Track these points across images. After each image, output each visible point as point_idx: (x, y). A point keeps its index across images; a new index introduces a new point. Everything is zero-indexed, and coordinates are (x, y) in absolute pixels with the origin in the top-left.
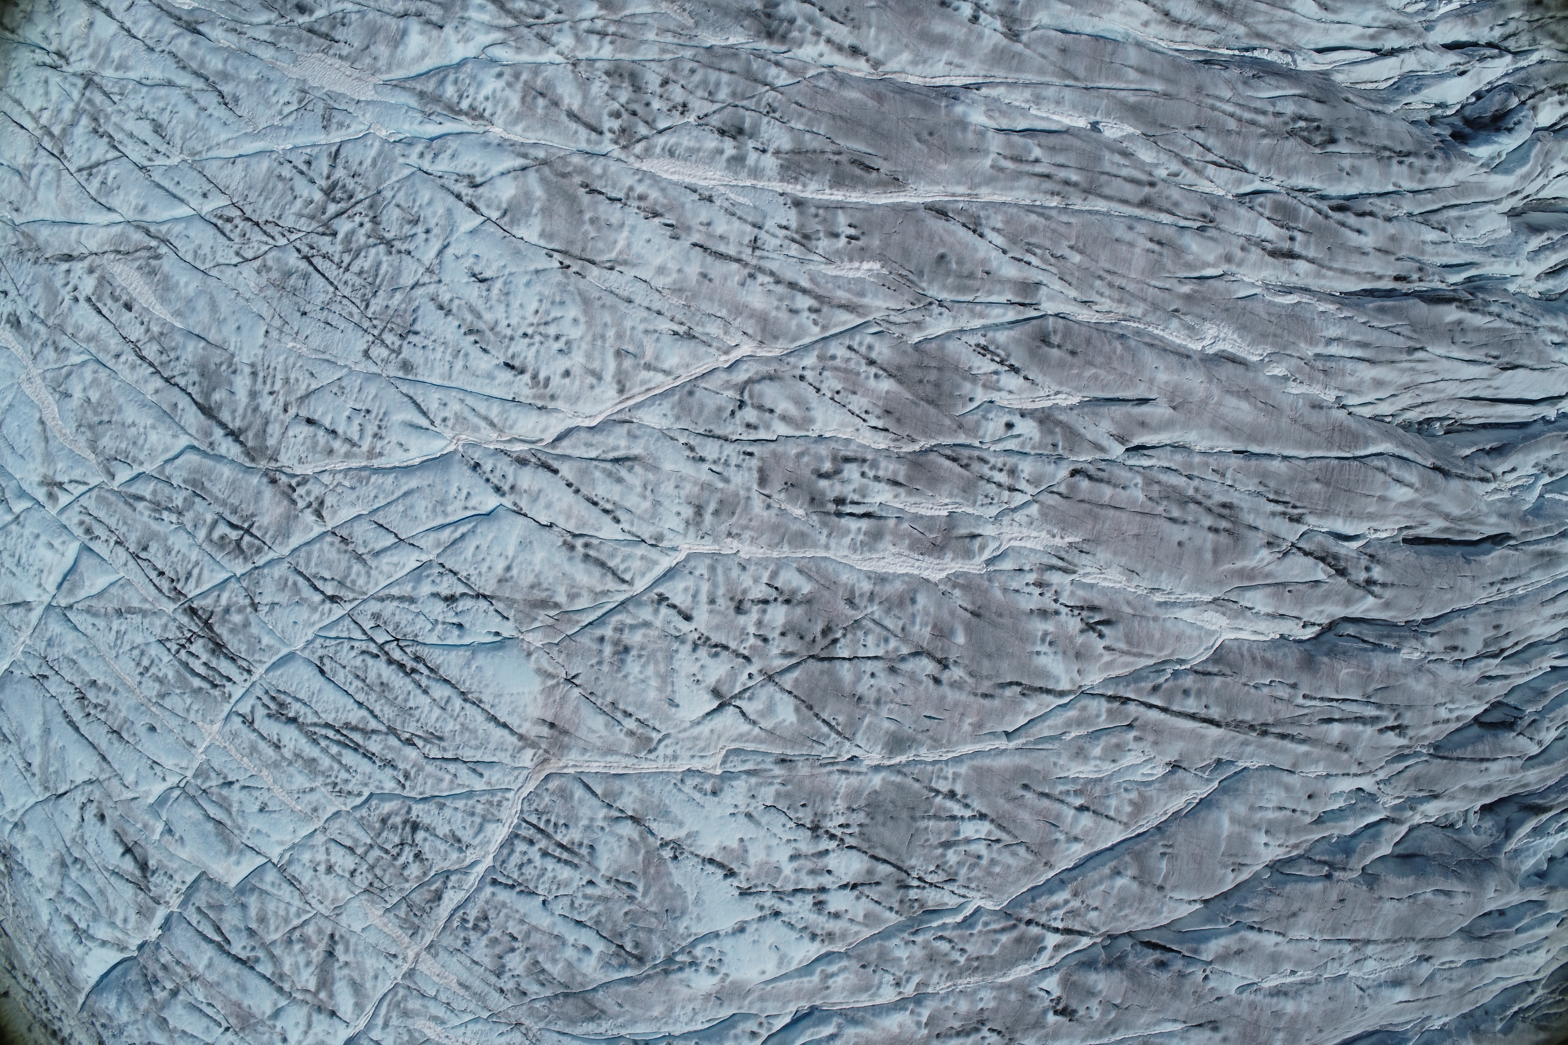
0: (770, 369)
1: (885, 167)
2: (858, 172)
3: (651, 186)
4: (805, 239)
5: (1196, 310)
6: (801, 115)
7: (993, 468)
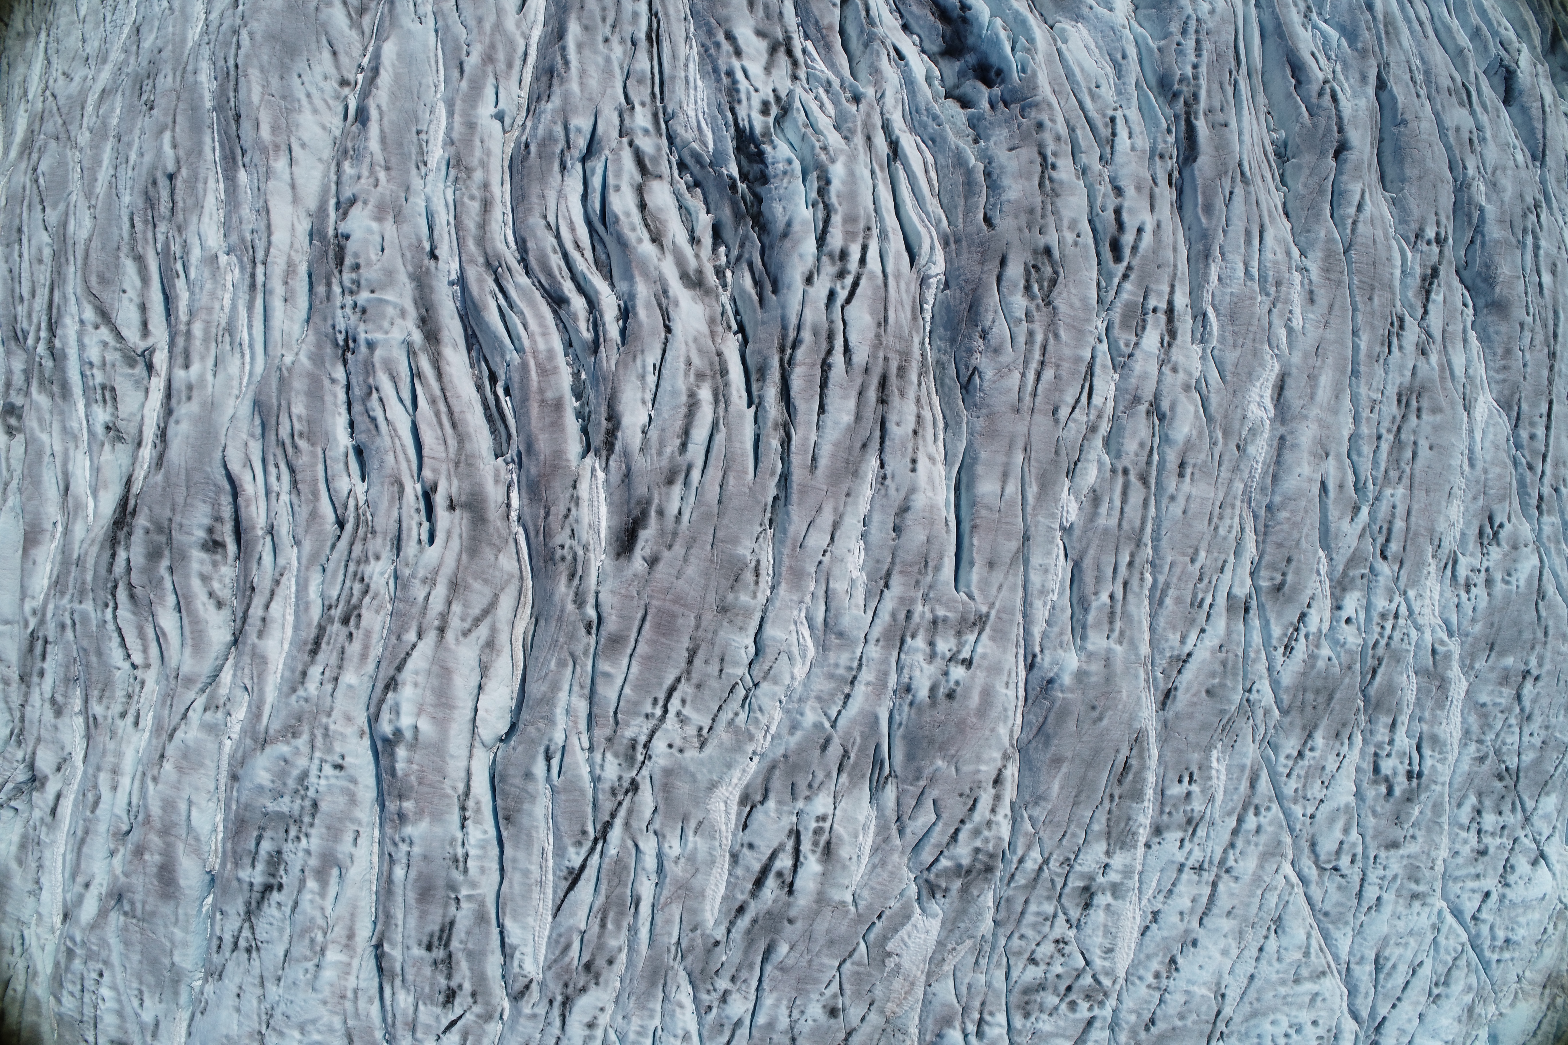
0: (1306, 846)
1: (1125, 751)
2: (1130, 777)
3: (1146, 968)
4: (1192, 823)
5: (1236, 425)
6: (1074, 835)
7: (1381, 635)
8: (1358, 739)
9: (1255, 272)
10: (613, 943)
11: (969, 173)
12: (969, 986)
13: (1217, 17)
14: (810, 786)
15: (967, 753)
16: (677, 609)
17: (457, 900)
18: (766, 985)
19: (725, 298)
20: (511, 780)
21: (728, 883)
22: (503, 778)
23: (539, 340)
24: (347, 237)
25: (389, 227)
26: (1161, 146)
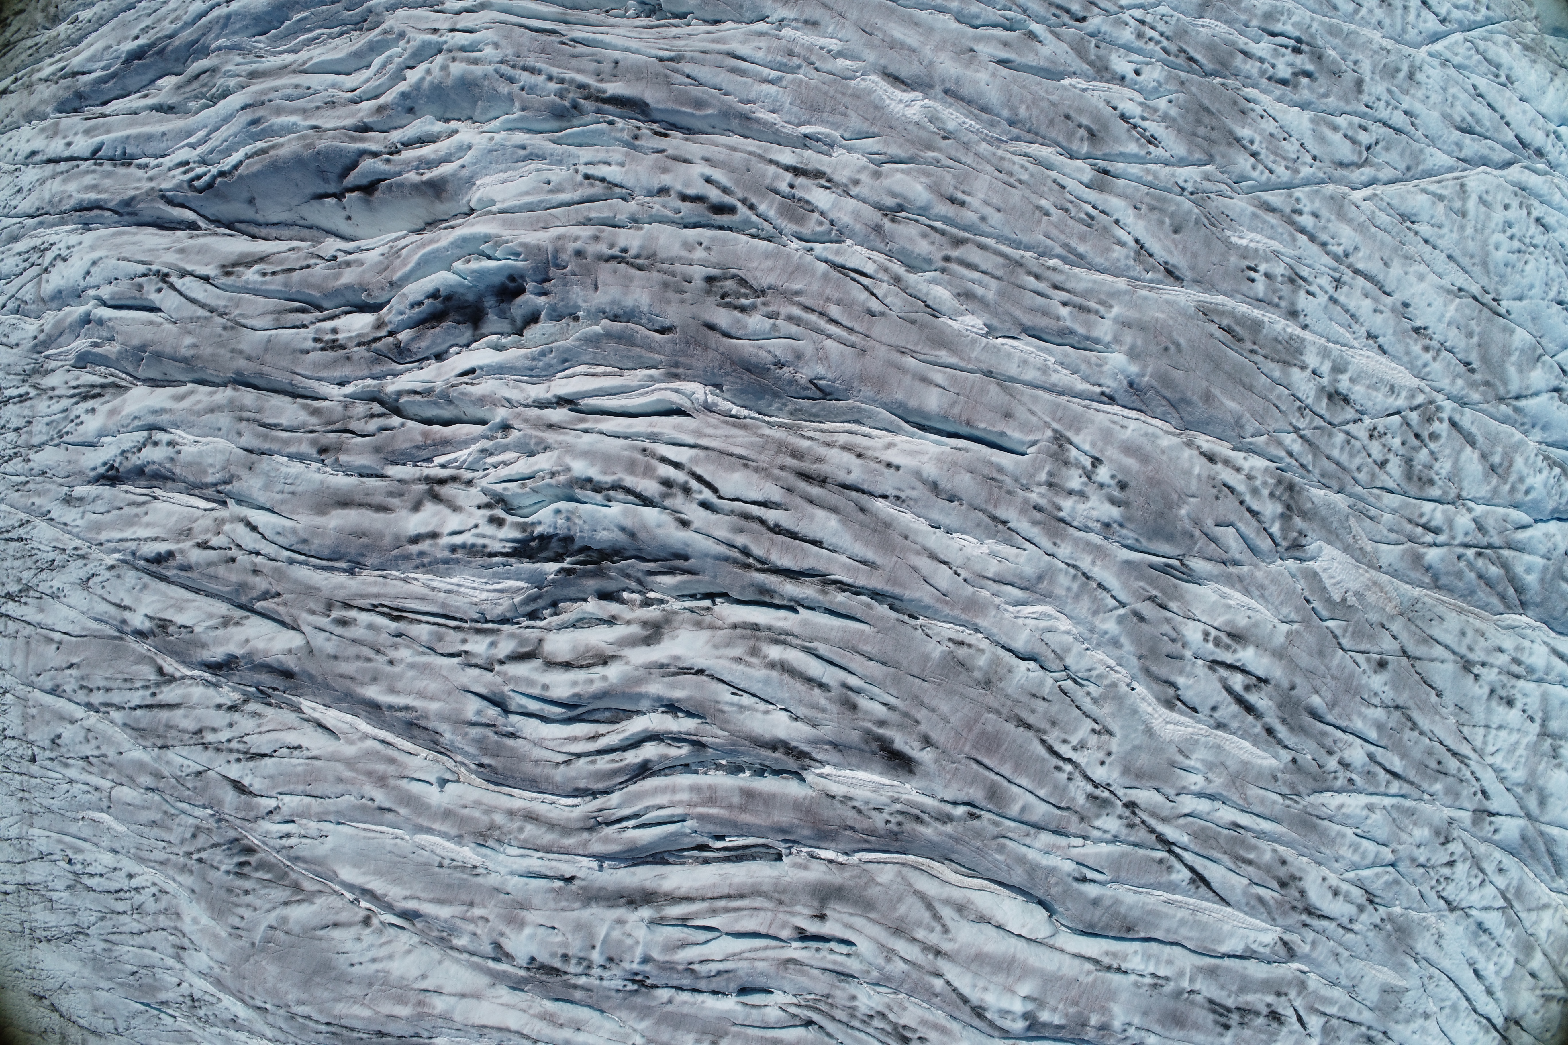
8: (1250, 92)
9: (774, 74)
10: (1268, 856)
11: (608, 335)
12: (1391, 530)
13: (503, 42)
14: (1173, 640)
15: (1180, 483)
16: (978, 728)
17: (1191, 992)
18: (1343, 724)
19: (677, 605)
20: (1096, 919)
21: (1242, 737)
22: (1092, 925)
23: (679, 797)
24: (533, 959)
25: (532, 917)
26: (625, 136)
